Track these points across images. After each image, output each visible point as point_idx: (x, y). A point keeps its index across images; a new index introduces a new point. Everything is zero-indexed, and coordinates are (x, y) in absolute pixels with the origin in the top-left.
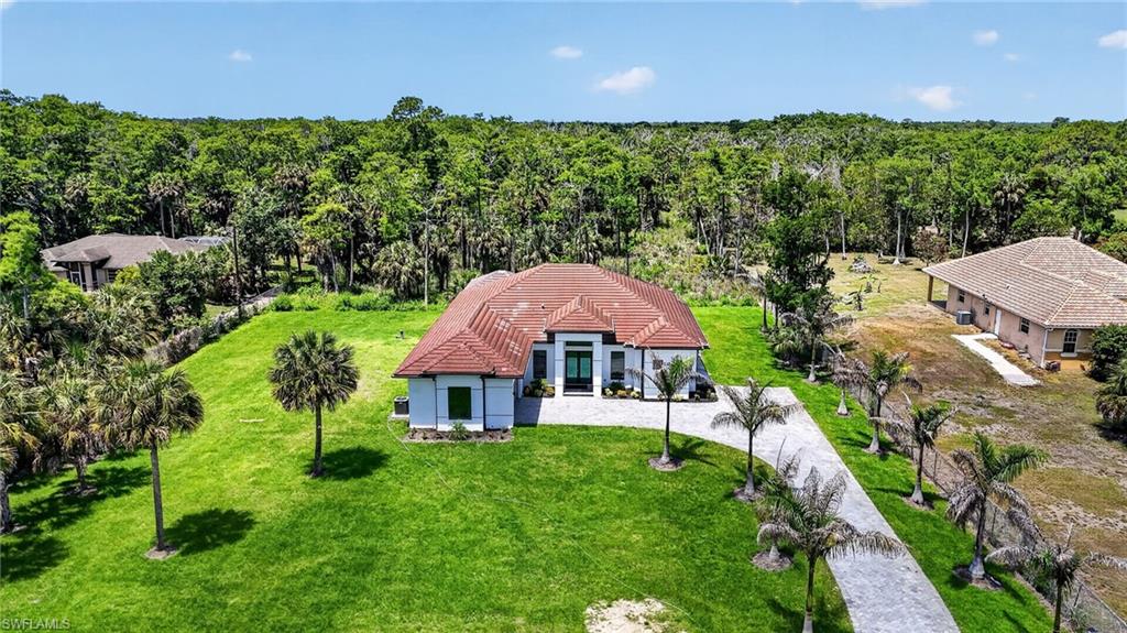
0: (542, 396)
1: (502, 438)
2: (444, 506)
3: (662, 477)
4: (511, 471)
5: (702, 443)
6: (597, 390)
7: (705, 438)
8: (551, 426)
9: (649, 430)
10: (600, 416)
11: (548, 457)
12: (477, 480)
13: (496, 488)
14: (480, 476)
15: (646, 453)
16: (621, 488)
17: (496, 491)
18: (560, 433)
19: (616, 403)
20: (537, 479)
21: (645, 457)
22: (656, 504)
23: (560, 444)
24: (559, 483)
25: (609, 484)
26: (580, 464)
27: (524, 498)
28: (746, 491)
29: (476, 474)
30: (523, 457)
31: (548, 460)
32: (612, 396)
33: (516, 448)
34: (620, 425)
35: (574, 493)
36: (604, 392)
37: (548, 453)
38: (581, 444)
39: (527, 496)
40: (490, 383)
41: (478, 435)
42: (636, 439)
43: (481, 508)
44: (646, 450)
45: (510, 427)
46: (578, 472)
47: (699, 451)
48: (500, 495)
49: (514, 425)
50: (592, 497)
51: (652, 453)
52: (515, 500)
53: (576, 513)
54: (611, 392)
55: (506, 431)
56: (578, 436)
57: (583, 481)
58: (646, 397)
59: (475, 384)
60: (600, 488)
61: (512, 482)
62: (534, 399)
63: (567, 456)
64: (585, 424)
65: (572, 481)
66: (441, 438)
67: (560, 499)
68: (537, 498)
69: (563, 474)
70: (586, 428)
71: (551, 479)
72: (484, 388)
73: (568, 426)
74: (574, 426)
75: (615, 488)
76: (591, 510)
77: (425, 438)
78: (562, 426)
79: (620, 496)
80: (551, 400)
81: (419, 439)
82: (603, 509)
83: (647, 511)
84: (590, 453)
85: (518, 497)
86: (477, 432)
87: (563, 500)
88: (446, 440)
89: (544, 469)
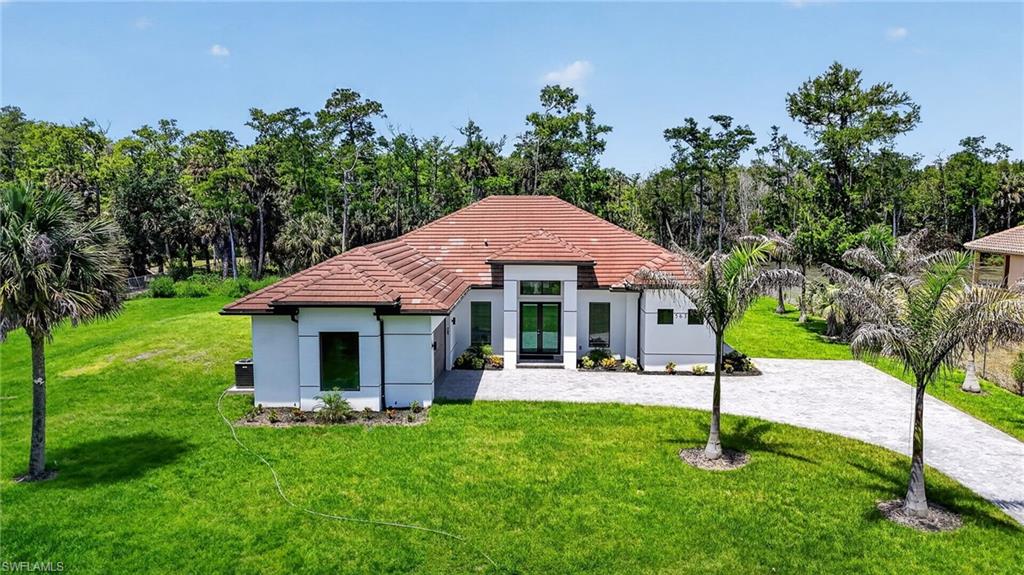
0: (483, 369)
1: (410, 420)
2: (259, 538)
3: (714, 479)
4: (416, 470)
5: (766, 427)
6: (570, 359)
7: (770, 420)
8: (497, 403)
9: (666, 409)
10: (579, 390)
11: (491, 447)
12: (348, 487)
13: (381, 500)
14: (355, 480)
15: (671, 441)
16: (638, 502)
17: (382, 507)
18: (512, 413)
19: (601, 377)
20: (468, 485)
21: (671, 448)
22: (723, 534)
23: (513, 427)
24: (510, 492)
25: (611, 493)
26: (551, 459)
27: (437, 521)
28: (910, 506)
29: (350, 476)
30: (445, 448)
31: (490, 453)
32: (593, 368)
33: (432, 434)
34: (614, 401)
35: (543, 511)
36: (580, 364)
37: (489, 441)
38: (551, 428)
39: (445, 516)
40: (393, 324)
41: (369, 415)
42: (646, 420)
43: (339, 542)
44: (669, 436)
45: (427, 404)
46: (547, 472)
47: (767, 438)
48: (387, 515)
49: (434, 402)
50: (580, 518)
51: (682, 441)
52: (417, 526)
53: (551, 552)
54: (591, 363)
55: (418, 410)
56: (545, 416)
57: (558, 489)
58: (647, 368)
59: (365, 326)
60: (595, 502)
61: (417, 490)
62: (471, 372)
63: (526, 445)
64: (555, 398)
65: (538, 488)
66: (303, 420)
67: (511, 522)
68: (464, 522)
69: (518, 475)
70: (557, 405)
71: (495, 484)
72: (382, 335)
73: (525, 402)
74: (536, 403)
75: (626, 500)
76: (583, 545)
77: (273, 421)
78: (516, 403)
79: (640, 518)
80: (497, 372)
81: (264, 422)
82: (610, 545)
83: (711, 551)
84: (566, 441)
85: (424, 519)
86: (368, 410)
87: (521, 525)
88: (311, 424)
89: (482, 467)
